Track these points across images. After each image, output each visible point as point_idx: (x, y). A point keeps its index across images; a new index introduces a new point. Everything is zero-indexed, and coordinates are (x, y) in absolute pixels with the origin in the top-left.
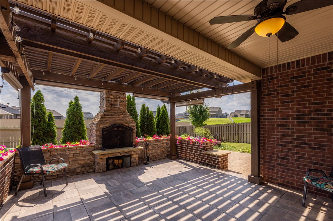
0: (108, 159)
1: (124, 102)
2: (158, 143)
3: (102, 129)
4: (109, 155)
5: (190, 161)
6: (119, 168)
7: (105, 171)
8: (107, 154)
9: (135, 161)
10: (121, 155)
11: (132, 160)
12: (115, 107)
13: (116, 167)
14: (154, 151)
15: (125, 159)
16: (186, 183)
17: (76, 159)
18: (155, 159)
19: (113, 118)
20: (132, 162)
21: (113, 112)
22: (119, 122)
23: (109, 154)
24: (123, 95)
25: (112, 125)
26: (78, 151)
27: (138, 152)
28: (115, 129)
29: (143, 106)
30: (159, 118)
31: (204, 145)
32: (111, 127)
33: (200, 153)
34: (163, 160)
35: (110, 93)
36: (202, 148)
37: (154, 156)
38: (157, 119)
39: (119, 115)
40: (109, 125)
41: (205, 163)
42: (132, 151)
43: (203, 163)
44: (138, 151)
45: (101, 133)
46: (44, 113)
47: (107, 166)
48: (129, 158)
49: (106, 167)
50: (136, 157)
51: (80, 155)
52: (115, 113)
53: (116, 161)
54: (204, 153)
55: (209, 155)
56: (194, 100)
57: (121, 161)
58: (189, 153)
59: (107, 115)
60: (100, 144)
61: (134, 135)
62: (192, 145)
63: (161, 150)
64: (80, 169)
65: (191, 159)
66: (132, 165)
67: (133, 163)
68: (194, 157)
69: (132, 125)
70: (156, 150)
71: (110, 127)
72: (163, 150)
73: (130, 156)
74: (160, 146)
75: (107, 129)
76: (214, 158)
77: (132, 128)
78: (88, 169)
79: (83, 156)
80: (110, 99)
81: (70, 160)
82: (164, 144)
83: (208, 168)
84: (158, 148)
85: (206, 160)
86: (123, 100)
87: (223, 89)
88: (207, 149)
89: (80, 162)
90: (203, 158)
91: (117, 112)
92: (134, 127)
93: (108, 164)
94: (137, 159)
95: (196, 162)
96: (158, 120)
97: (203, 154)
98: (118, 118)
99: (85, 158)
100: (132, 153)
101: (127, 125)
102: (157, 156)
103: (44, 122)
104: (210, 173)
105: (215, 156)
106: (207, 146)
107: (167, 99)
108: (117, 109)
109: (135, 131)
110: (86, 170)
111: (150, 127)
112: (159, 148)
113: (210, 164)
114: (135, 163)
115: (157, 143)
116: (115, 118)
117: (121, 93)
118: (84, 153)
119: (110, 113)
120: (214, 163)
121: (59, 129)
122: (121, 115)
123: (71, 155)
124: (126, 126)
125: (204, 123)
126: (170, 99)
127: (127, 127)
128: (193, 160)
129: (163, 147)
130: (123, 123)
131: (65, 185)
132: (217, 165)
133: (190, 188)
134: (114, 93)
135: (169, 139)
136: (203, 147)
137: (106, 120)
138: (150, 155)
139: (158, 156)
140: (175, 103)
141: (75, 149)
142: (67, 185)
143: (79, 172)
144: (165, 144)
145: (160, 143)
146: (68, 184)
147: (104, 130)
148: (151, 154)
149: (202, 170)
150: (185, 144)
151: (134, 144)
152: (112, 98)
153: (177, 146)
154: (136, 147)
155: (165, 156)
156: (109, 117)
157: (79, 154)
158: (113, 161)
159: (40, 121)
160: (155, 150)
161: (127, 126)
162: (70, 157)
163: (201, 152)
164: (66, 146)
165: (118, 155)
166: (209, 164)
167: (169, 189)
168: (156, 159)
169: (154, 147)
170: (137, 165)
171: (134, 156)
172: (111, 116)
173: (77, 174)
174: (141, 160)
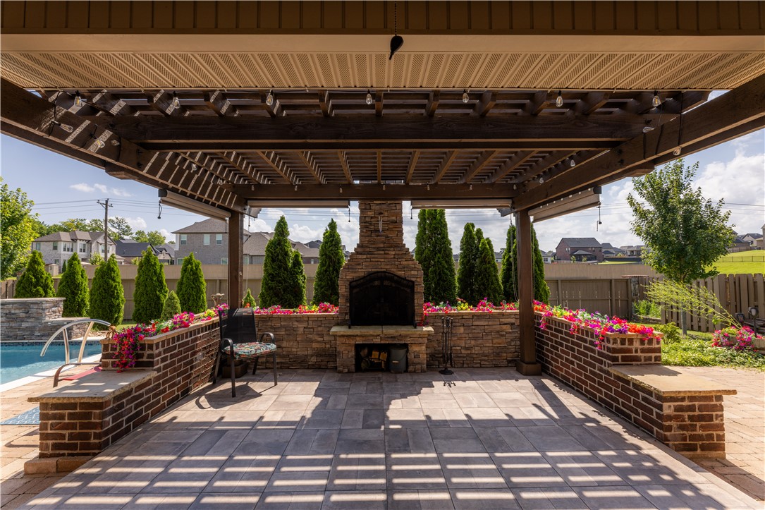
0: (359, 348)
1: (396, 222)
2: (486, 323)
3: (350, 283)
4: (358, 339)
5: (576, 388)
6: (382, 370)
7: (353, 372)
8: (353, 336)
9: (416, 360)
10: (382, 342)
11: (411, 356)
12: (378, 236)
13: (375, 368)
14: (473, 342)
15: (394, 351)
16: (486, 455)
17: (308, 339)
18: (476, 363)
19: (374, 260)
20: (410, 362)
21: (373, 246)
22: (384, 267)
23: (357, 336)
24: (394, 208)
25: (370, 274)
26: (310, 323)
27: (420, 340)
28: (376, 283)
29: (469, 228)
30: (510, 257)
31: (610, 345)
32: (368, 278)
33: (601, 370)
34: (497, 370)
35: (368, 207)
36: (605, 352)
37: (475, 356)
38: (506, 257)
39: (387, 252)
40: (363, 274)
41: (617, 409)
42: (406, 336)
43: (611, 406)
44: (421, 336)
45: (348, 290)
46: (286, 254)
47: (356, 361)
48: (402, 352)
49: (354, 363)
50: (420, 352)
51: (315, 333)
52: (378, 249)
53: (375, 354)
54: (613, 370)
55: (627, 382)
56: (571, 196)
57: (384, 356)
58: (572, 363)
59: (361, 254)
60: (346, 314)
61: (419, 299)
62: (578, 338)
63: (495, 341)
64: (313, 360)
65: (577, 385)
66: (411, 368)
67: (414, 364)
68: (583, 378)
69: (414, 275)
70: (480, 341)
71: (364, 277)
72: (501, 342)
73: (405, 346)
74: (491, 332)
75: (359, 282)
76: (644, 399)
77: (413, 282)
78: (328, 362)
79: (319, 334)
80: (367, 219)
81: (298, 339)
82: (504, 327)
83: (617, 428)
84: (487, 335)
85: (620, 400)
86: (394, 218)
87: (645, 138)
88: (624, 359)
89: (315, 345)
90: (610, 390)
91: (382, 245)
92: (418, 280)
93: (358, 358)
94: (423, 357)
95: (591, 398)
96: (508, 260)
97: (608, 373)
98: (383, 260)
99: (322, 339)
100: (408, 341)
101: (401, 273)
102: (483, 358)
103: (286, 269)
104: (608, 449)
105: (648, 391)
106: (629, 351)
107: (508, 203)
108: (383, 239)
109: (420, 288)
110: (323, 363)
111: (482, 279)
112: (490, 337)
113: (633, 415)
114: (418, 367)
115: (482, 323)
116: (377, 260)
117: (390, 204)
118: (320, 329)
119: (368, 249)
120: (644, 416)
121: (310, 280)
122: (390, 252)
123: (301, 330)
124: (398, 276)
125: (708, 269)
126: (513, 203)
127: (402, 278)
128: (581, 388)
129: (502, 335)
130: (394, 270)
131: (273, 384)
132: (655, 428)
133: (478, 476)
134: (376, 205)
135: (515, 314)
136: (609, 349)
137: (359, 265)
138: (463, 351)
139: (486, 358)
140: (529, 213)
141: (306, 319)
142: (276, 384)
143: (313, 365)
144: (508, 328)
145: (490, 323)
146: (278, 383)
147: (354, 284)
148: (467, 349)
149: (587, 430)
150: (561, 332)
151: (417, 319)
152: (372, 218)
153: (542, 337)
154: (419, 328)
155: (509, 362)
156: (365, 257)
157: (312, 330)
158: (370, 354)
159: (280, 267)
160: (475, 339)
161: (403, 276)
162: (300, 332)
163: (603, 366)
164: (294, 312)
165: (377, 340)
166: (629, 417)
167: (422, 455)
168: (478, 365)
169: (474, 331)
170: (423, 371)
171: (415, 349)
172: (368, 256)
173: (309, 367)
174: (439, 361)
